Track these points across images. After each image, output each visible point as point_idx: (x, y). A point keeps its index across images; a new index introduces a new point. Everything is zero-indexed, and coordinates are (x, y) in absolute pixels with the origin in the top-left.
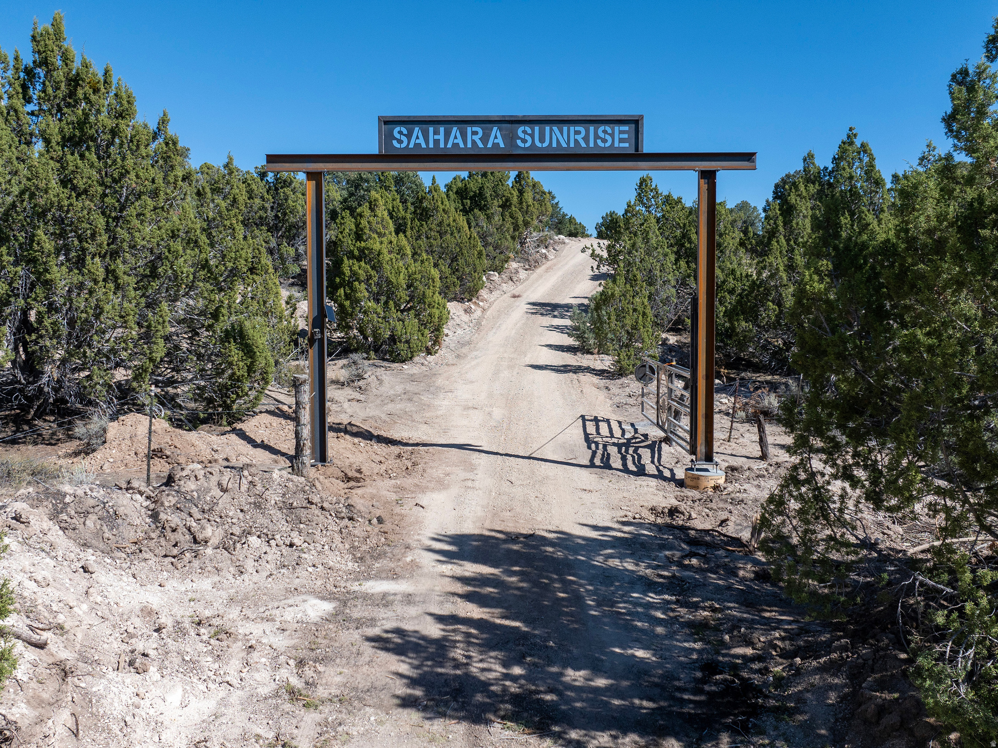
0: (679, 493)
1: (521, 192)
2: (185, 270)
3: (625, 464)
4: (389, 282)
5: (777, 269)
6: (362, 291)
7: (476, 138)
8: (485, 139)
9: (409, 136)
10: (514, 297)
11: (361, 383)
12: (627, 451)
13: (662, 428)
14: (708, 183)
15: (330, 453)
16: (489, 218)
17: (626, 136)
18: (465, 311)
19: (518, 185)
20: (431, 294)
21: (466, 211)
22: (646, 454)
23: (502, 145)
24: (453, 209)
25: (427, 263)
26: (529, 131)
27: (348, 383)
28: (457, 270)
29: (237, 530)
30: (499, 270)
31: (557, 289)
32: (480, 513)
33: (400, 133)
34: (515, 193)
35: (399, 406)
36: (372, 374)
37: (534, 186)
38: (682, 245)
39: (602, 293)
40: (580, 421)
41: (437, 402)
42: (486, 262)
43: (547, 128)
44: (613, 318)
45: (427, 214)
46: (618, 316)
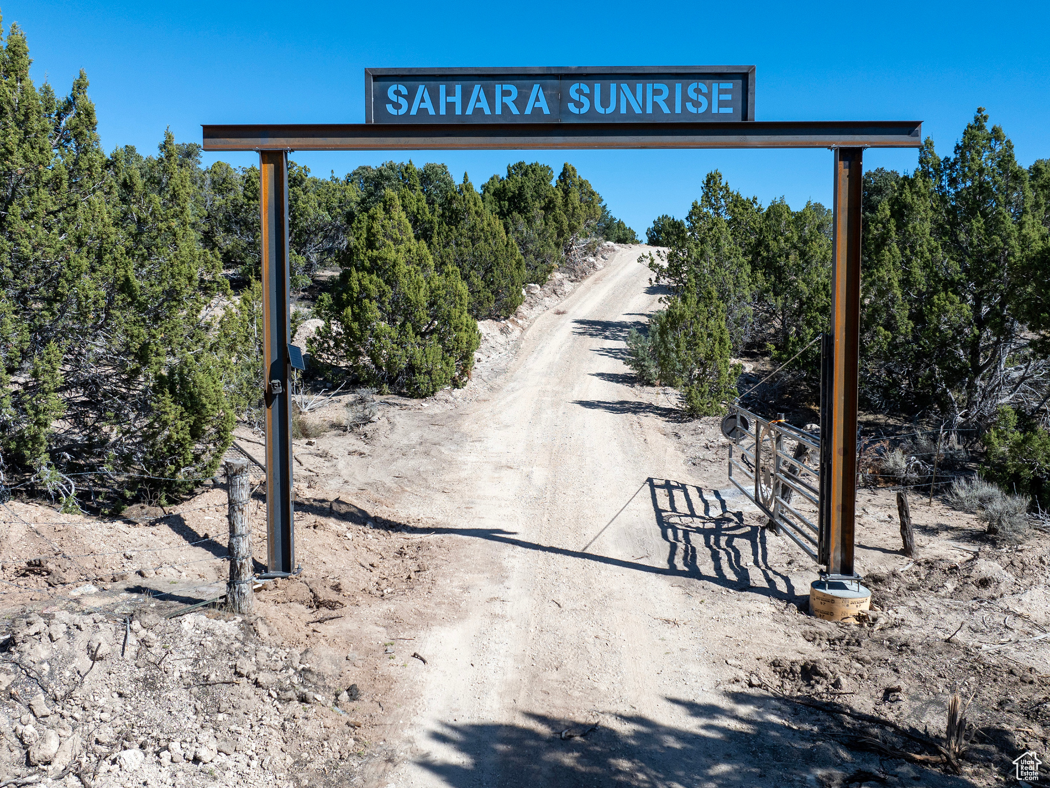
0: (807, 628)
1: (566, 193)
2: (91, 294)
3: (718, 568)
4: (408, 300)
5: (891, 285)
6: (373, 310)
7: (508, 100)
8: (521, 102)
9: (410, 98)
10: (559, 313)
11: (368, 428)
12: (717, 542)
13: (764, 507)
14: (850, 167)
15: (299, 554)
16: (530, 221)
17: (728, 97)
18: (502, 331)
19: (563, 184)
20: (458, 314)
21: (502, 215)
22: (744, 546)
23: (546, 111)
24: (488, 211)
25: (453, 276)
26: (586, 90)
27: (351, 428)
28: (492, 283)
29: (107, 734)
30: (541, 282)
31: (608, 304)
32: (511, 676)
33: (398, 93)
34: (560, 193)
35: (412, 463)
36: (383, 416)
37: (581, 185)
38: (759, 254)
39: (669, 314)
40: (647, 487)
41: (461, 457)
42: (526, 273)
43: (613, 86)
44: (683, 345)
45: (456, 217)
46: (689, 342)
